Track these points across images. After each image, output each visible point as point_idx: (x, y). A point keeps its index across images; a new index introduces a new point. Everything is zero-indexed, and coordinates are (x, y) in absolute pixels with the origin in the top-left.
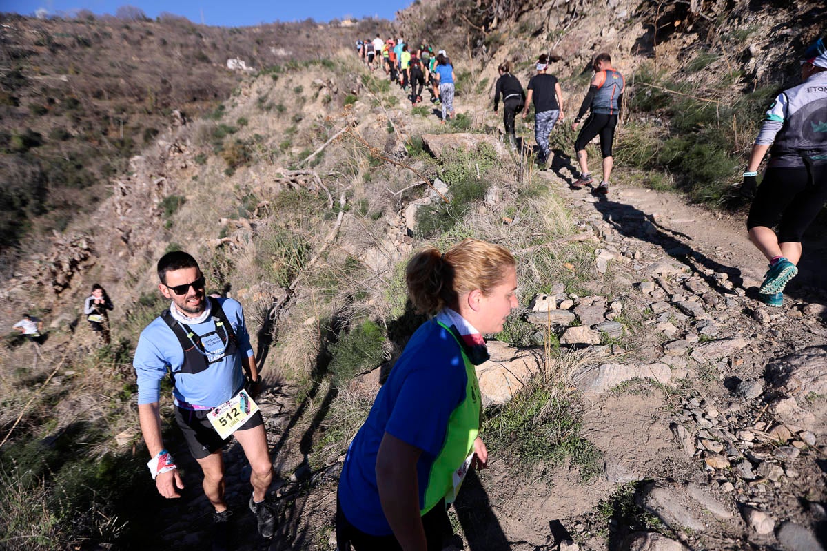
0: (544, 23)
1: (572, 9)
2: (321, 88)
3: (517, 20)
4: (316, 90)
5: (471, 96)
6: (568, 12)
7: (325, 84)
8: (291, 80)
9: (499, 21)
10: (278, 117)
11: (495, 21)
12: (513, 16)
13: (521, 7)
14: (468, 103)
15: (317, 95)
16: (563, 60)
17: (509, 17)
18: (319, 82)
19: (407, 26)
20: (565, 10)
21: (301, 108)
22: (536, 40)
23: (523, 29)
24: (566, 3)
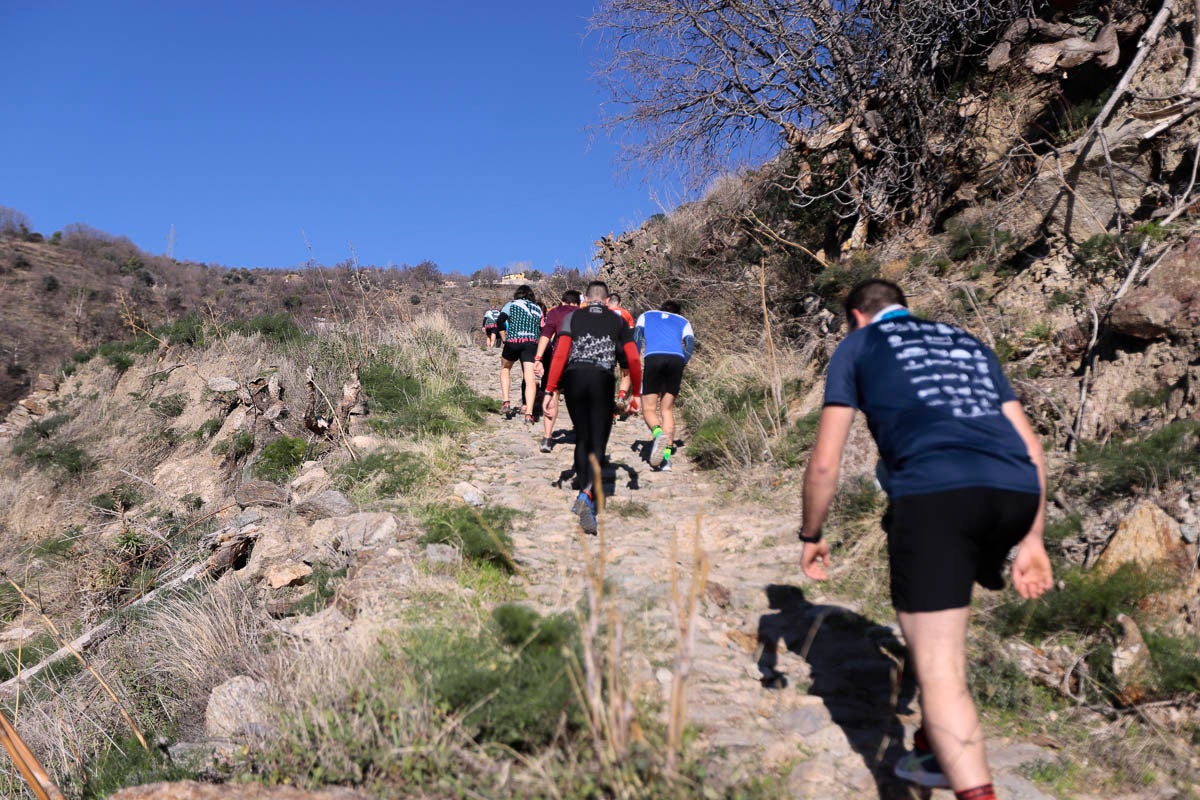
0: (1049, 219)
1: (1172, 162)
2: (234, 406)
3: (937, 228)
4: (216, 411)
5: (762, 472)
6: (1157, 174)
7: (244, 394)
8: (164, 377)
9: (876, 232)
10: (56, 491)
11: (859, 230)
12: (926, 218)
13: (950, 190)
14: (746, 496)
15: (215, 427)
16: (1176, 339)
17: (910, 219)
18: (226, 384)
19: (617, 271)
20: (1143, 171)
21: (150, 466)
22: (1021, 279)
23: (964, 249)
24: (1145, 144)
